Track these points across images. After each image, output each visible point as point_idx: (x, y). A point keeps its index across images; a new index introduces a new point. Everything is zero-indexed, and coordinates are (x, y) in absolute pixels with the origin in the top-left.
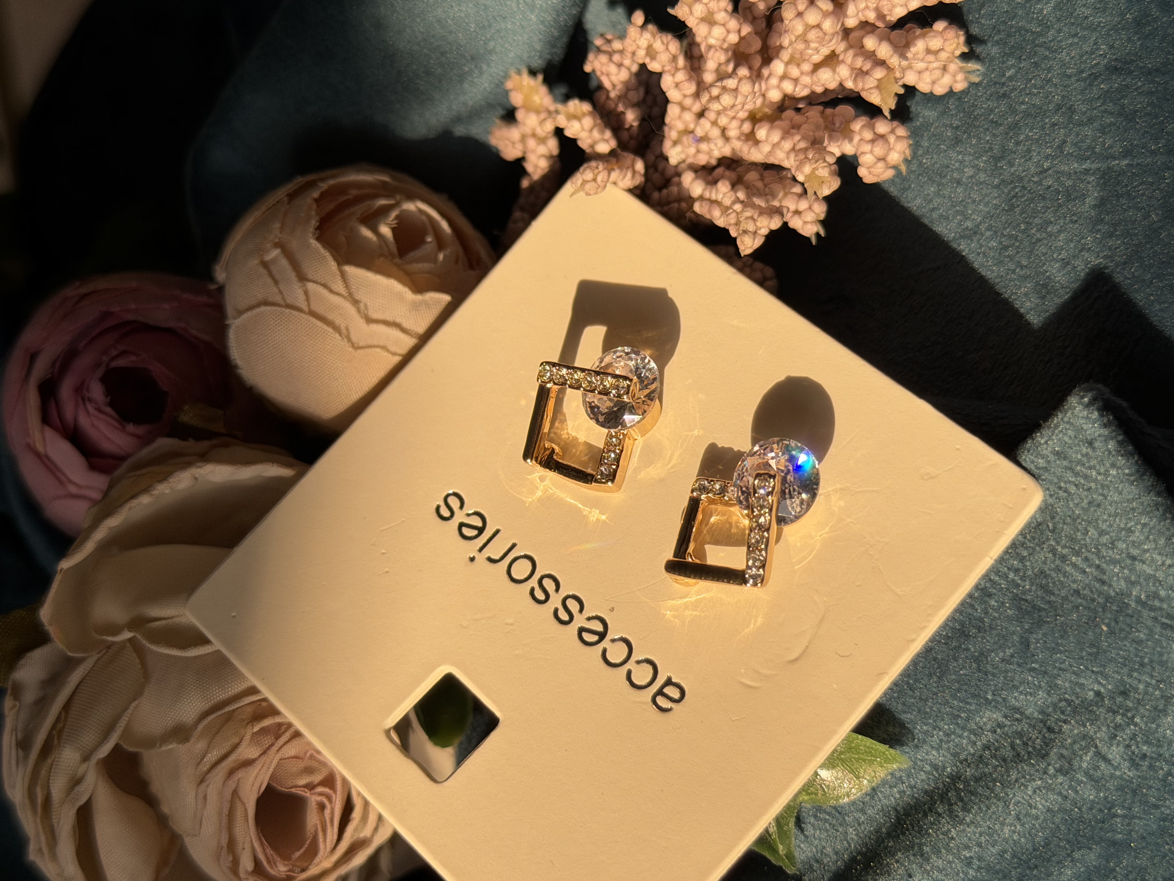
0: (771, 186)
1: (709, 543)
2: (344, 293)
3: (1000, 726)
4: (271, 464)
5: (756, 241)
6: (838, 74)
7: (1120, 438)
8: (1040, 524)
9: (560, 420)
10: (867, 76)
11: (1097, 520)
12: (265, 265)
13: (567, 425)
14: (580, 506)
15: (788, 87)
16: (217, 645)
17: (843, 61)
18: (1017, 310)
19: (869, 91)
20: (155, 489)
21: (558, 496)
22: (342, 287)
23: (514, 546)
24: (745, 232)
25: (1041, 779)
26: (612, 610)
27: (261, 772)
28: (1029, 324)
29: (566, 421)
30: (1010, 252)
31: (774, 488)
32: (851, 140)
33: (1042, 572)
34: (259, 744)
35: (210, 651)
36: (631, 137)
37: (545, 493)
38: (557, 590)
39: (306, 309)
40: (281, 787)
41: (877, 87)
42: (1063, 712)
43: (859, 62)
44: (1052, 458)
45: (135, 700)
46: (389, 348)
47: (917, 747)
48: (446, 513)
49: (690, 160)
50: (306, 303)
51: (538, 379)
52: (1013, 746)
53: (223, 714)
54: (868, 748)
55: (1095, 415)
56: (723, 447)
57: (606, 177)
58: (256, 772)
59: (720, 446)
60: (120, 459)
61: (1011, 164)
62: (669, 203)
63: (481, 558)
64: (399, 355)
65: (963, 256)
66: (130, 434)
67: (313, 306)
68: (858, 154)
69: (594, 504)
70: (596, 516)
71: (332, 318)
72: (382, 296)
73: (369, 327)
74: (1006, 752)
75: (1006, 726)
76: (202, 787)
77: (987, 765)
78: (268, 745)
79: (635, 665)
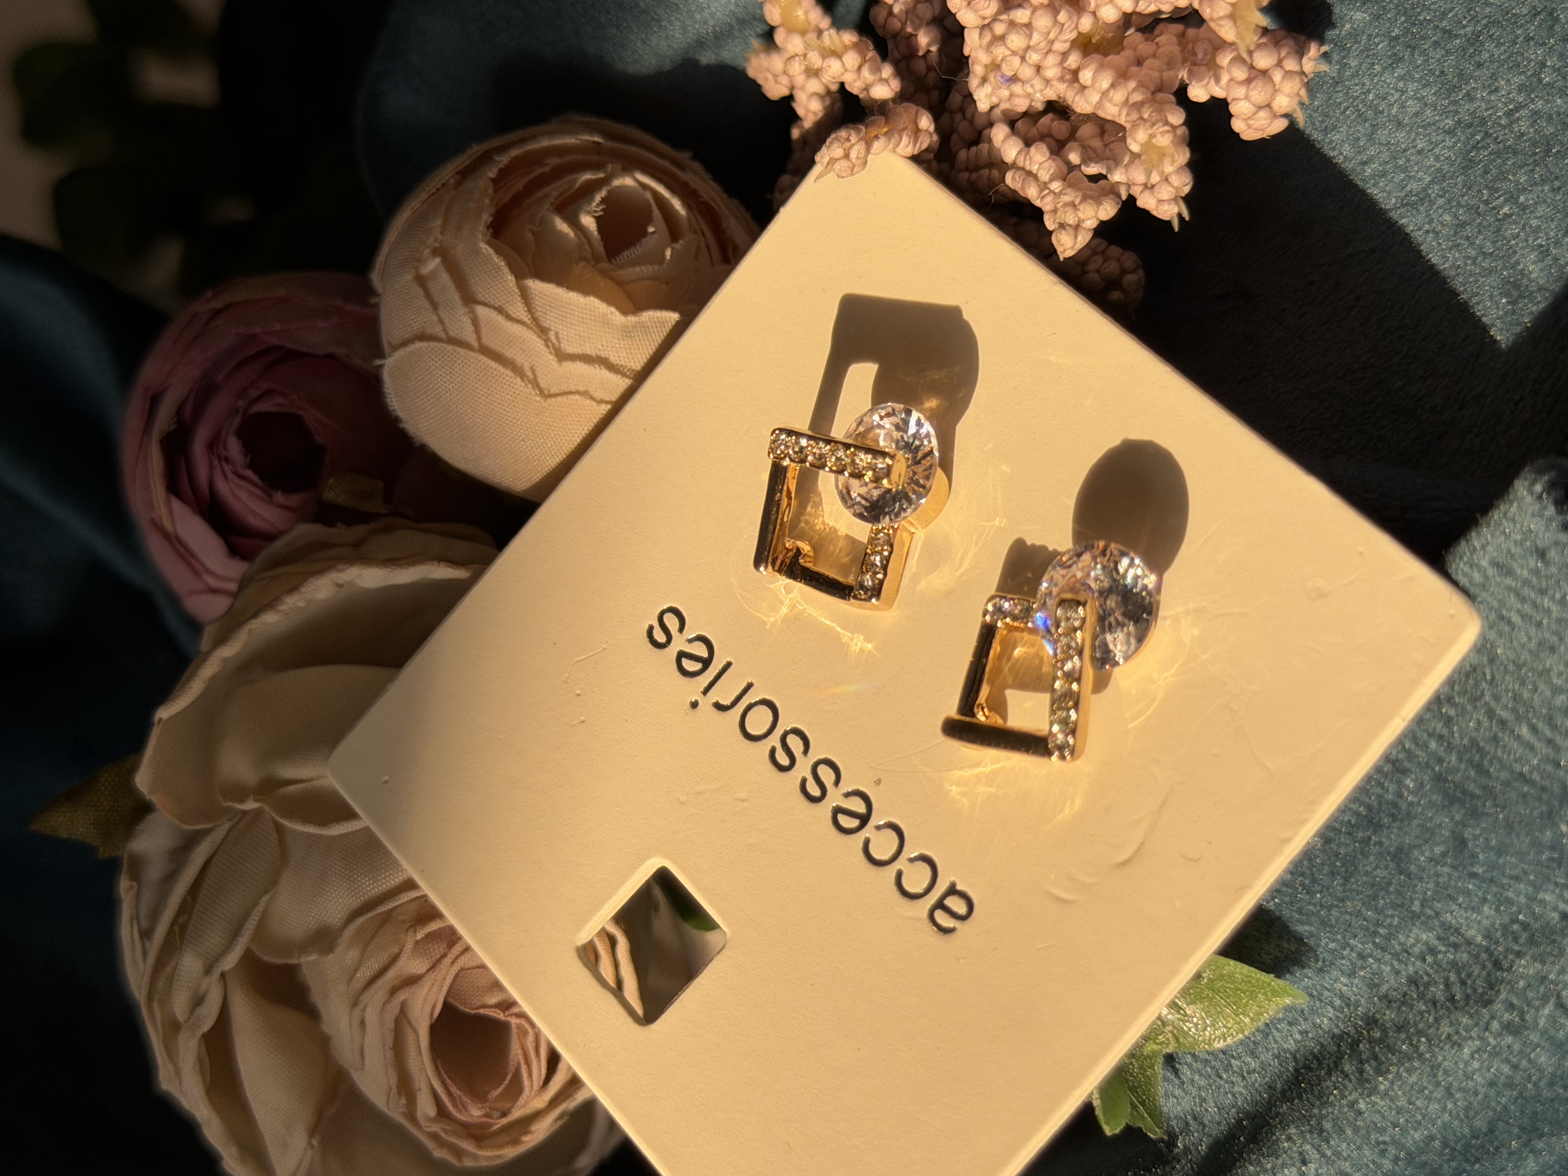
0: (1112, 146)
1: (1011, 687)
2: (526, 320)
3: (1433, 951)
4: (436, 563)
5: (1079, 238)
8: (1475, 669)
9: (814, 502)
11: (1549, 670)
12: (421, 281)
13: (823, 510)
14: (838, 629)
16: (365, 821)
18: (1480, 320)
20: (283, 603)
21: (810, 615)
22: (522, 312)
23: (749, 686)
24: (1062, 226)
25: (1480, 1038)
26: (878, 782)
27: (431, 993)
28: (1495, 342)
29: (821, 503)
30: (1469, 231)
32: (1218, 78)
33: (1474, 742)
34: (426, 955)
35: (358, 827)
36: (929, 68)
37: (791, 610)
38: (806, 751)
39: (475, 344)
40: (465, 1007)
41: (1231, 16)
42: (1516, 940)
44: (1491, 572)
45: (266, 892)
46: (592, 394)
47: (1321, 970)
48: (660, 637)
49: (1004, 106)
50: (474, 336)
51: (769, 454)
52: (1448, 985)
53: (377, 915)
54: (1246, 976)
55: (1551, 510)
56: (1033, 545)
58: (425, 991)
59: (1029, 543)
60: (269, 537)
61: (1470, 97)
62: (978, 168)
63: (706, 703)
64: (607, 402)
65: (1408, 235)
66: (280, 506)
67: (486, 341)
68: (1229, 100)
69: (857, 627)
70: (859, 644)
71: (512, 355)
72: (579, 322)
73: (560, 365)
74: (1438, 992)
75: (1440, 952)
76: (357, 1011)
77: (1412, 1008)
78: (438, 956)
79: (907, 863)
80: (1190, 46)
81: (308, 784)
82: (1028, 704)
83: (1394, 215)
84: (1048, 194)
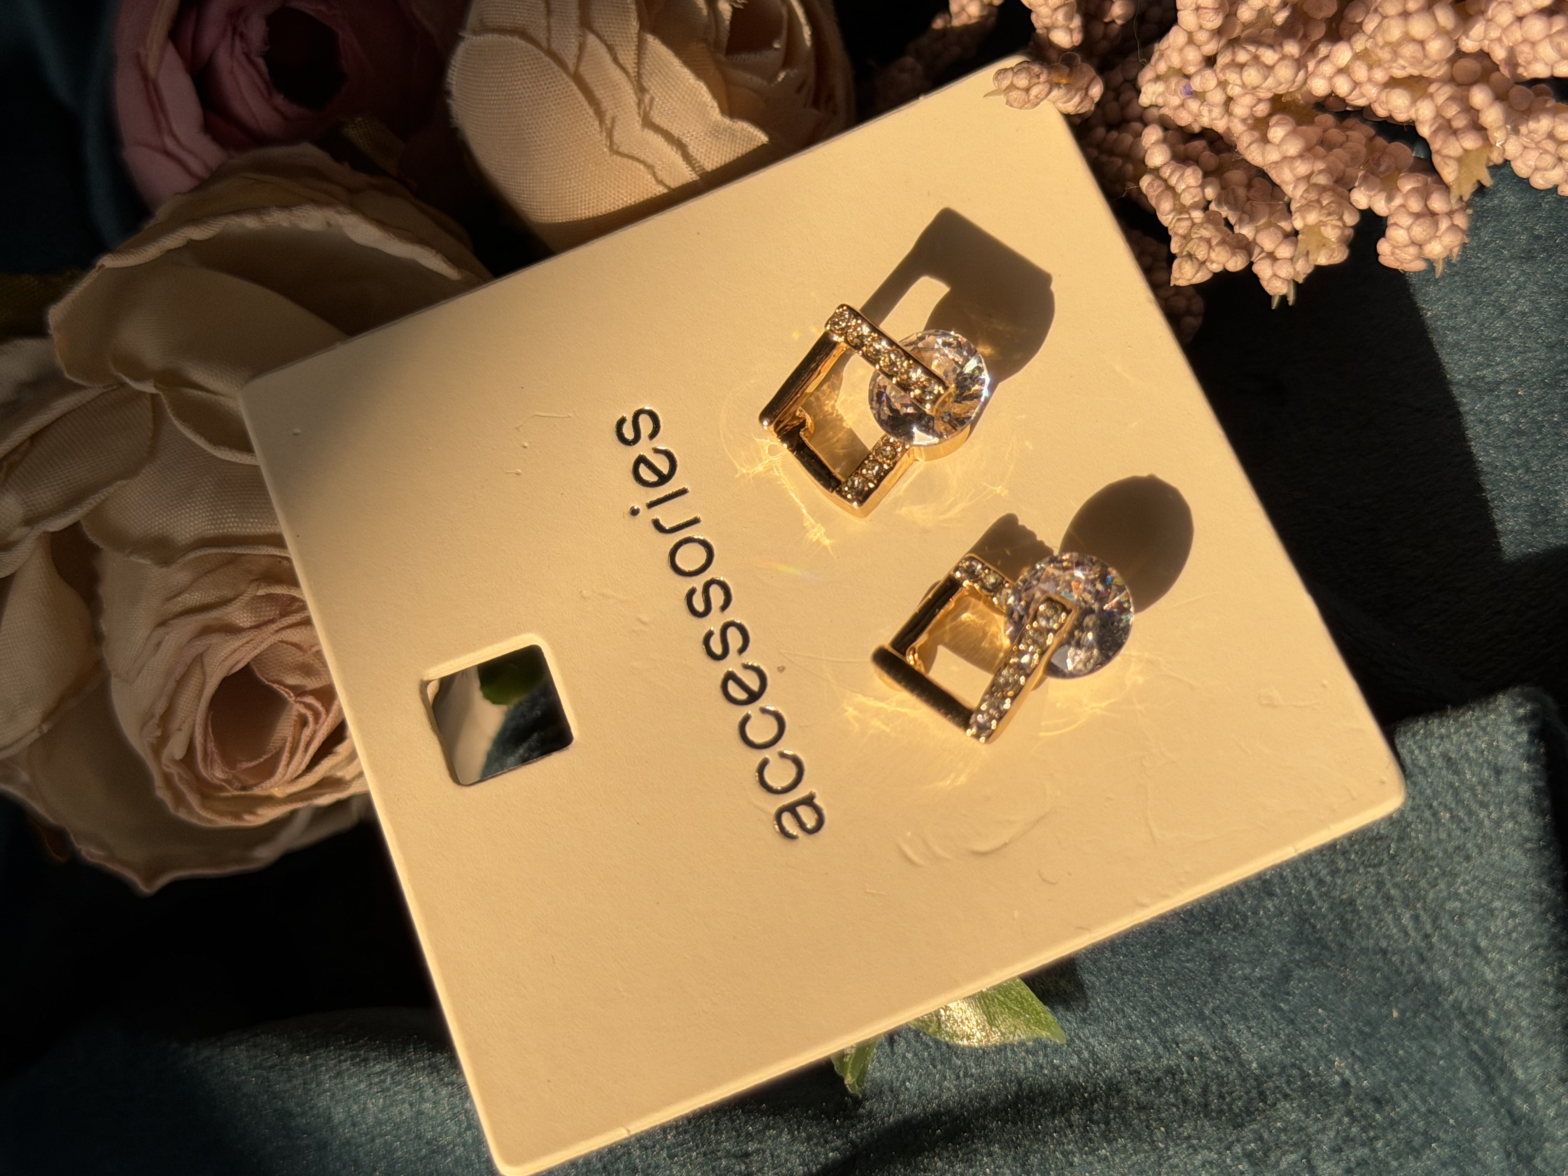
0: (1255, 203)
1: (947, 645)
2: (631, 71)
3: (1203, 1056)
4: (434, 252)
5: (1199, 275)
6: (1417, 110)
7: (1540, 784)
8: (1381, 838)
9: (833, 384)
10: (1452, 139)
11: (1456, 875)
13: (838, 395)
14: (804, 511)
15: (1342, 87)
16: (259, 459)
17: (1431, 96)
18: (1493, 524)
19: (1446, 160)
20: (270, 215)
21: (783, 484)
22: (631, 62)
23: (695, 521)
24: (1190, 256)
25: (1219, 1153)
26: (781, 669)
27: (244, 648)
28: (1499, 550)
29: (839, 389)
30: (1524, 442)
31: (1061, 625)
32: (1390, 199)
33: (1352, 902)
34: (256, 612)
35: (247, 462)
36: (1105, 36)
37: (768, 471)
38: (724, 608)
39: (572, 69)
40: (262, 675)
41: (1460, 160)
42: (1288, 1083)
43: (1452, 111)
44: (1440, 763)
45: (123, 478)
46: (656, 170)
47: (1084, 1020)
48: (629, 434)
49: (1165, 111)
50: (575, 61)
51: (827, 324)
52: (1205, 1090)
53: (227, 554)
54: (1022, 997)
55: (1524, 738)
56: (1024, 527)
57: (1044, 94)
58: (237, 644)
59: (1020, 523)
62: (1111, 153)
63: (646, 516)
64: (665, 185)
65: (1459, 413)
66: (276, 109)
67: (582, 69)
68: (1391, 221)
69: (824, 518)
70: (818, 534)
71: (601, 96)
72: (679, 98)
73: (643, 131)
74: (1192, 1092)
75: (1210, 1059)
76: (161, 631)
77: (1161, 1096)
78: (266, 619)
79: (777, 757)
80: (1377, 155)
81: (213, 397)
82: (954, 668)
83: (1455, 390)
84: (1186, 219)
